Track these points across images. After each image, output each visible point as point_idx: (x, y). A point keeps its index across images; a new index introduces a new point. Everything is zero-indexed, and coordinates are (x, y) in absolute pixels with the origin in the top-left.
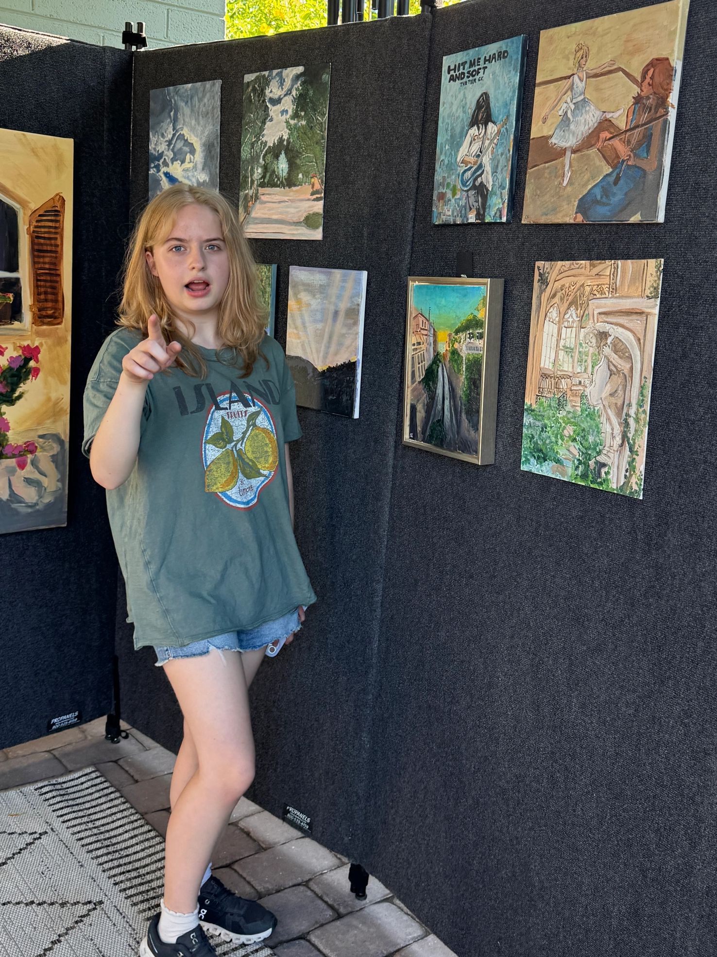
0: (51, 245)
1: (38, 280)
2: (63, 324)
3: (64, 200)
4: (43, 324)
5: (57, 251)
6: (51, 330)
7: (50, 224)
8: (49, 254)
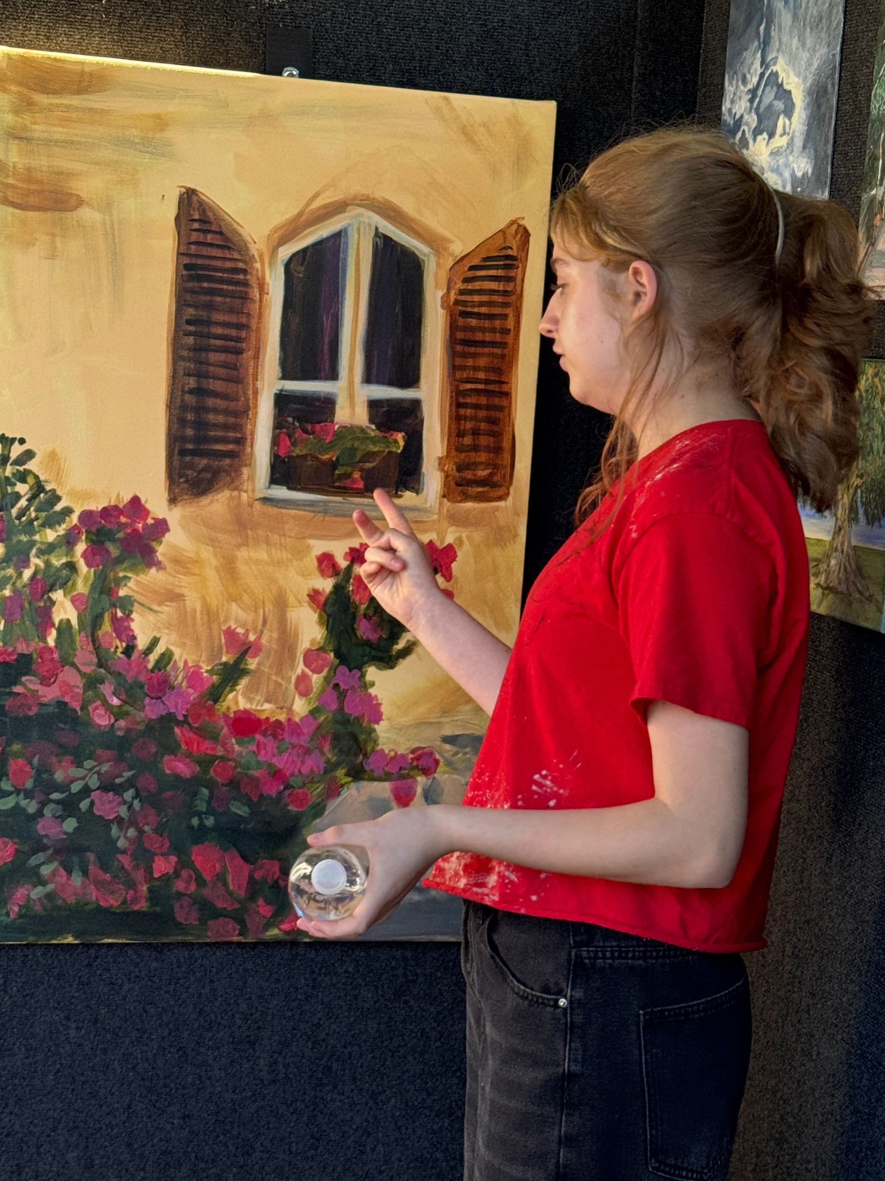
0: (493, 330)
1: (459, 405)
2: (510, 499)
3: (526, 234)
4: (466, 497)
5: (506, 343)
6: (482, 511)
7: (493, 285)
8: (486, 350)
